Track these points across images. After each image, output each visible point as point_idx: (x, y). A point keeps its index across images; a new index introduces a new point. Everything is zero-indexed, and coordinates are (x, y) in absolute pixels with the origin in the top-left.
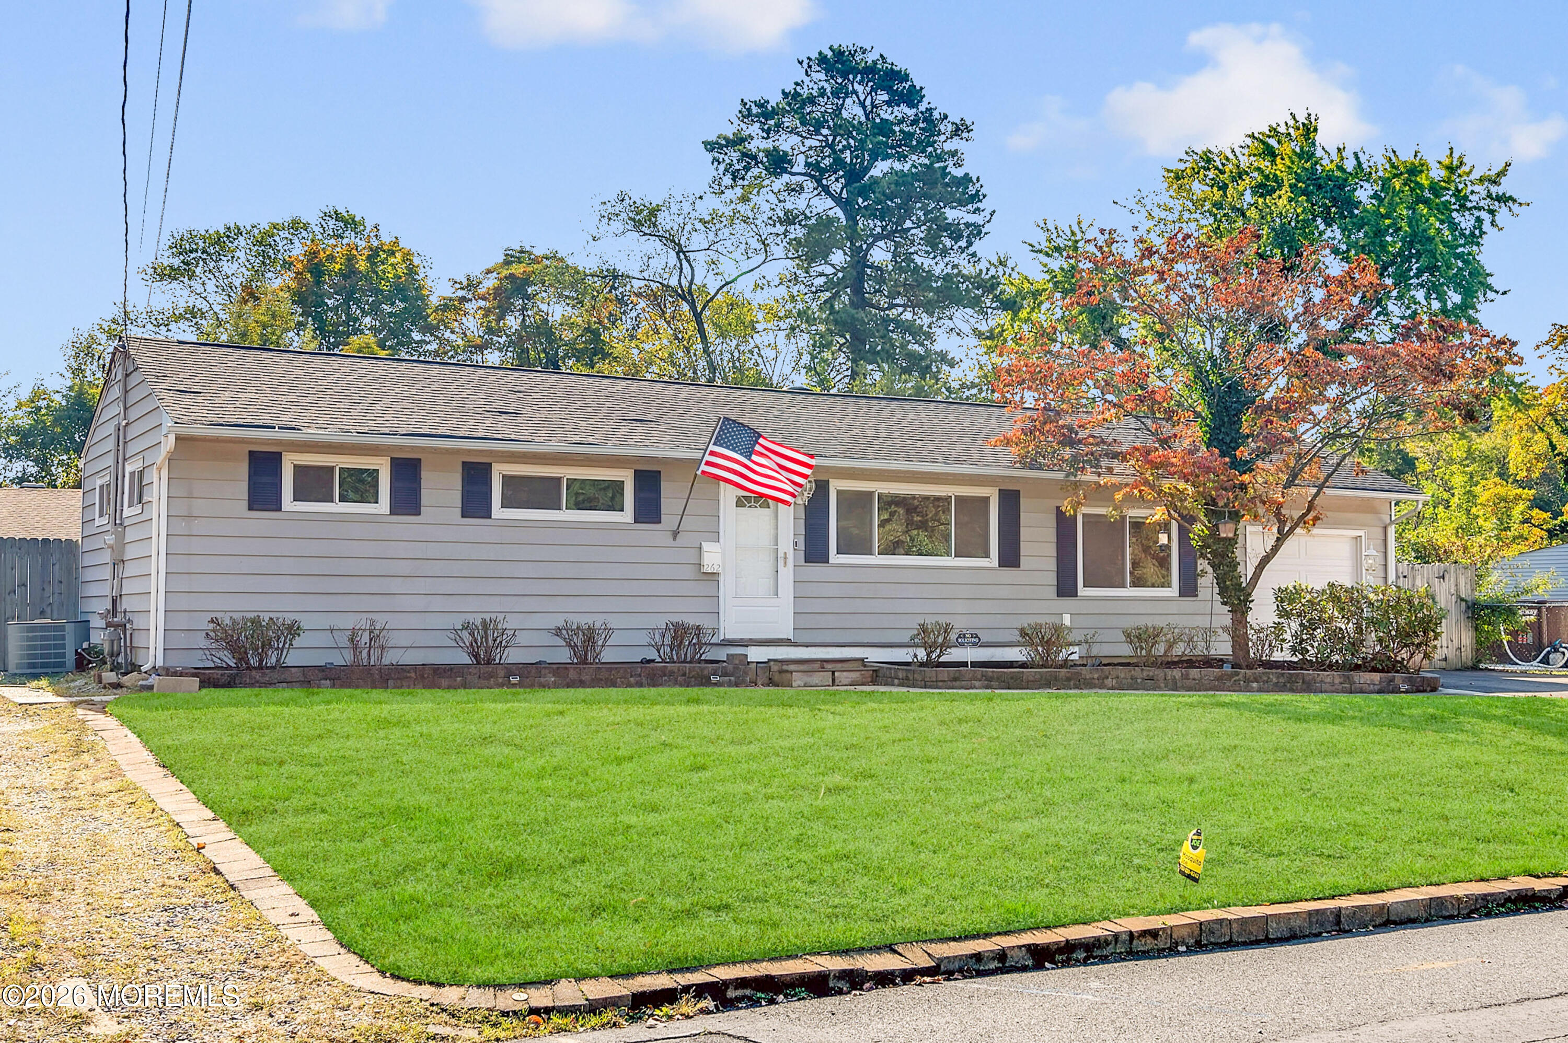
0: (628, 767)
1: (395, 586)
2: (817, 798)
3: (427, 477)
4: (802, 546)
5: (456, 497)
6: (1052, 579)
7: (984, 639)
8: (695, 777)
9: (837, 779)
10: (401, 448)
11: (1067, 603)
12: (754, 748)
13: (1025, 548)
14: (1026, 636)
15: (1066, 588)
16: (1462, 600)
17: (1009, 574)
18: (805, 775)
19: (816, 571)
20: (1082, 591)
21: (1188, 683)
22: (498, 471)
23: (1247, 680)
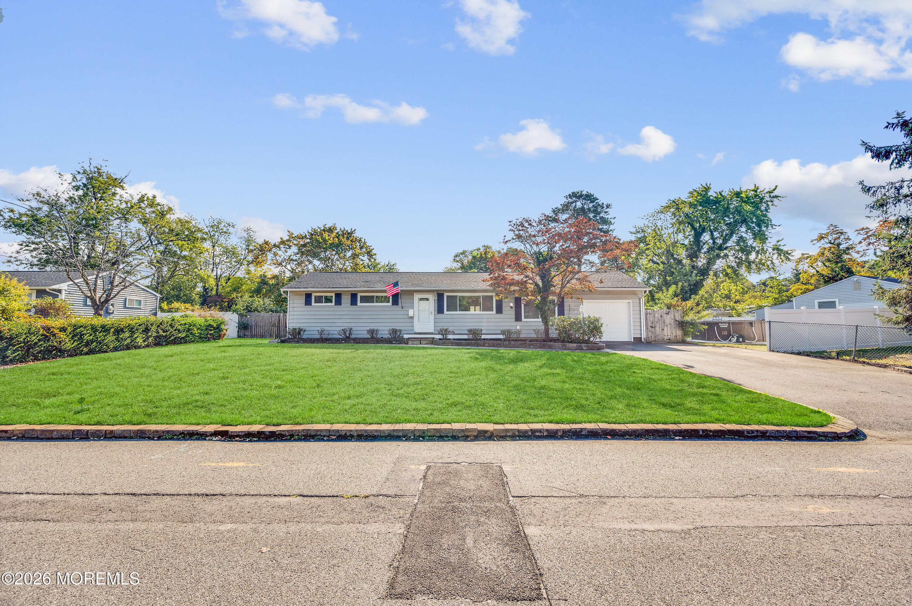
0: (197, 378)
1: (336, 321)
2: (271, 390)
3: (343, 297)
4: (436, 309)
5: (349, 301)
6: (514, 316)
7: (456, 333)
8: (223, 381)
9: (279, 382)
10: (337, 291)
11: (519, 323)
12: (247, 370)
13: (504, 309)
14: (503, 333)
15: (518, 318)
16: (677, 321)
17: (499, 316)
18: (267, 381)
19: (440, 316)
20: (523, 319)
21: (510, 346)
22: (359, 295)
23: (529, 345)
